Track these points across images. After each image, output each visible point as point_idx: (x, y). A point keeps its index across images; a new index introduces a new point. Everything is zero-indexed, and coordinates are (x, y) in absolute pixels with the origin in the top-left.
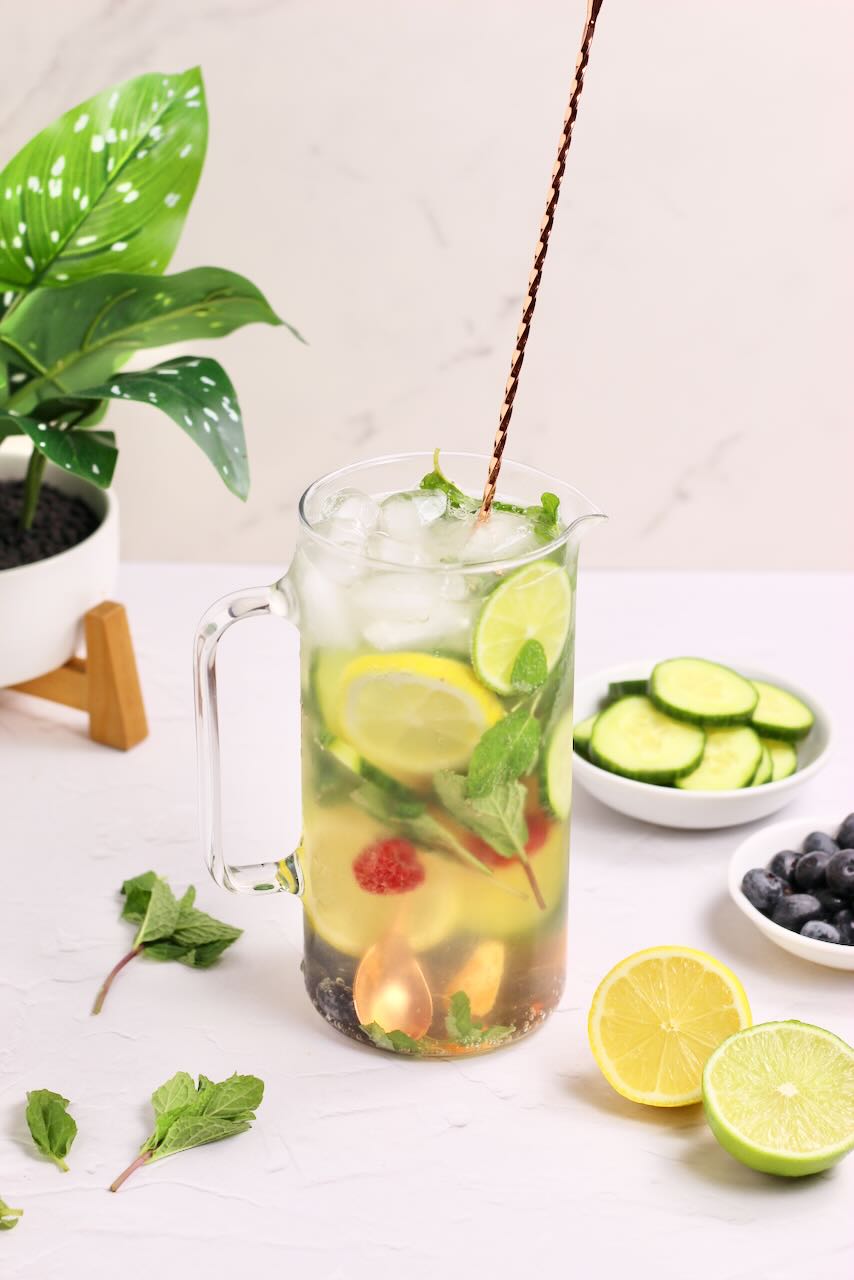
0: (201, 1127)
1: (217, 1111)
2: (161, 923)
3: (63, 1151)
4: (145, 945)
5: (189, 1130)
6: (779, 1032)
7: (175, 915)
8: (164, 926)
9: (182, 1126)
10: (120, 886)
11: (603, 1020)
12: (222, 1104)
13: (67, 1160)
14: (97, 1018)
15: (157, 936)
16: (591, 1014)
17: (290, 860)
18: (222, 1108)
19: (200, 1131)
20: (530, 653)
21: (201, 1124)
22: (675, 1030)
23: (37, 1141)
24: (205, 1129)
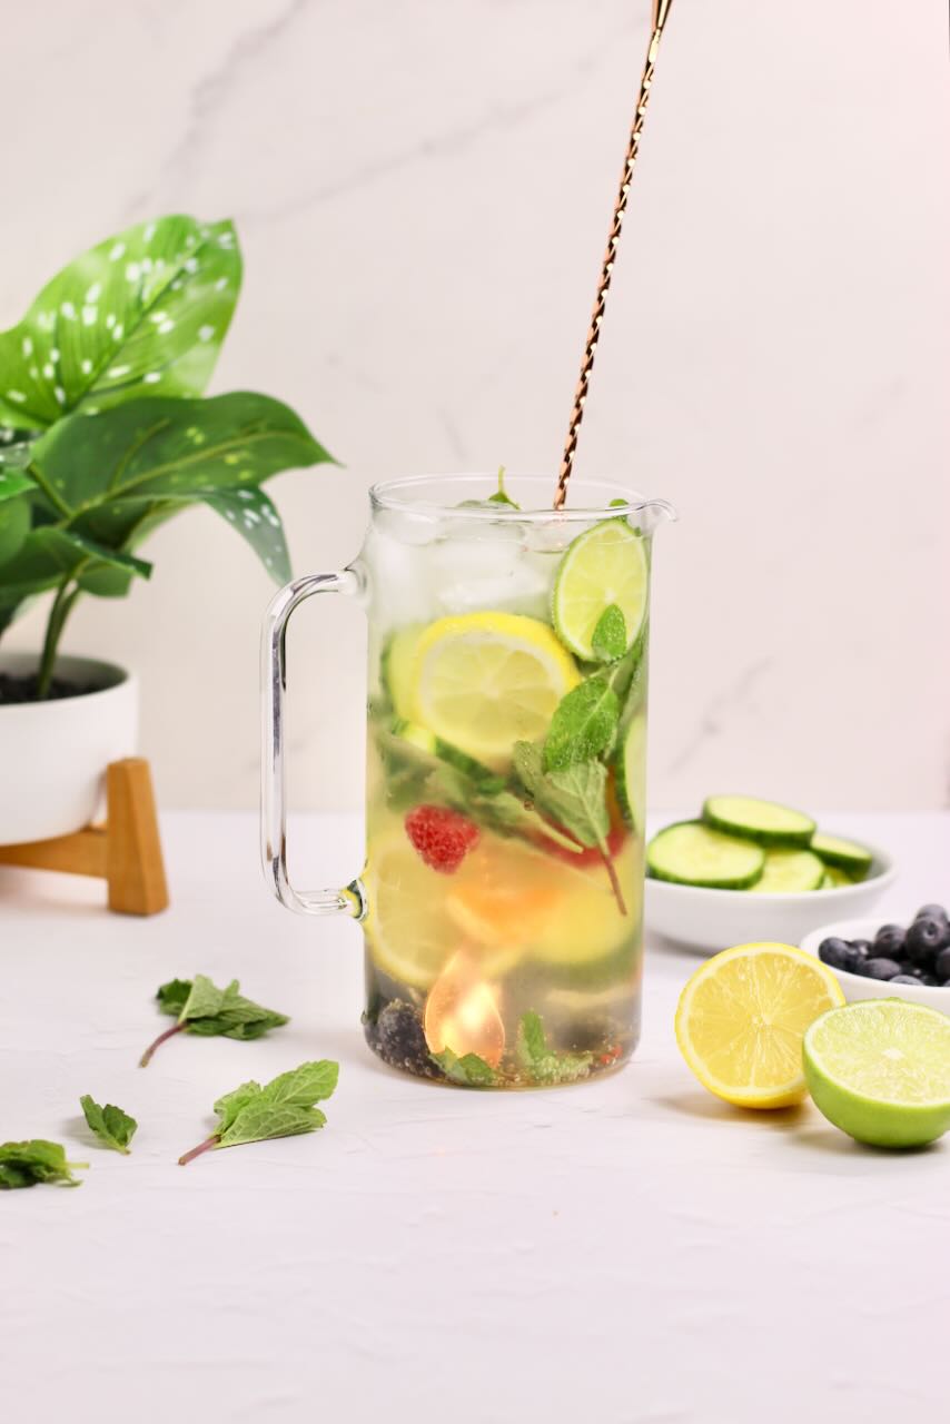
0: (272, 1113)
1: (288, 1097)
2: (206, 1002)
3: (124, 1140)
4: (190, 1021)
5: (258, 1117)
6: (879, 1007)
7: (221, 998)
8: (209, 1005)
9: (252, 1112)
10: (155, 992)
11: (691, 1022)
12: (294, 1090)
13: (129, 1147)
14: (144, 1070)
15: (202, 1014)
16: (678, 1016)
17: (352, 888)
18: (294, 1094)
19: (271, 1119)
20: (609, 621)
21: (271, 1110)
22: (768, 1023)
23: (95, 1129)
24: (275, 1116)
